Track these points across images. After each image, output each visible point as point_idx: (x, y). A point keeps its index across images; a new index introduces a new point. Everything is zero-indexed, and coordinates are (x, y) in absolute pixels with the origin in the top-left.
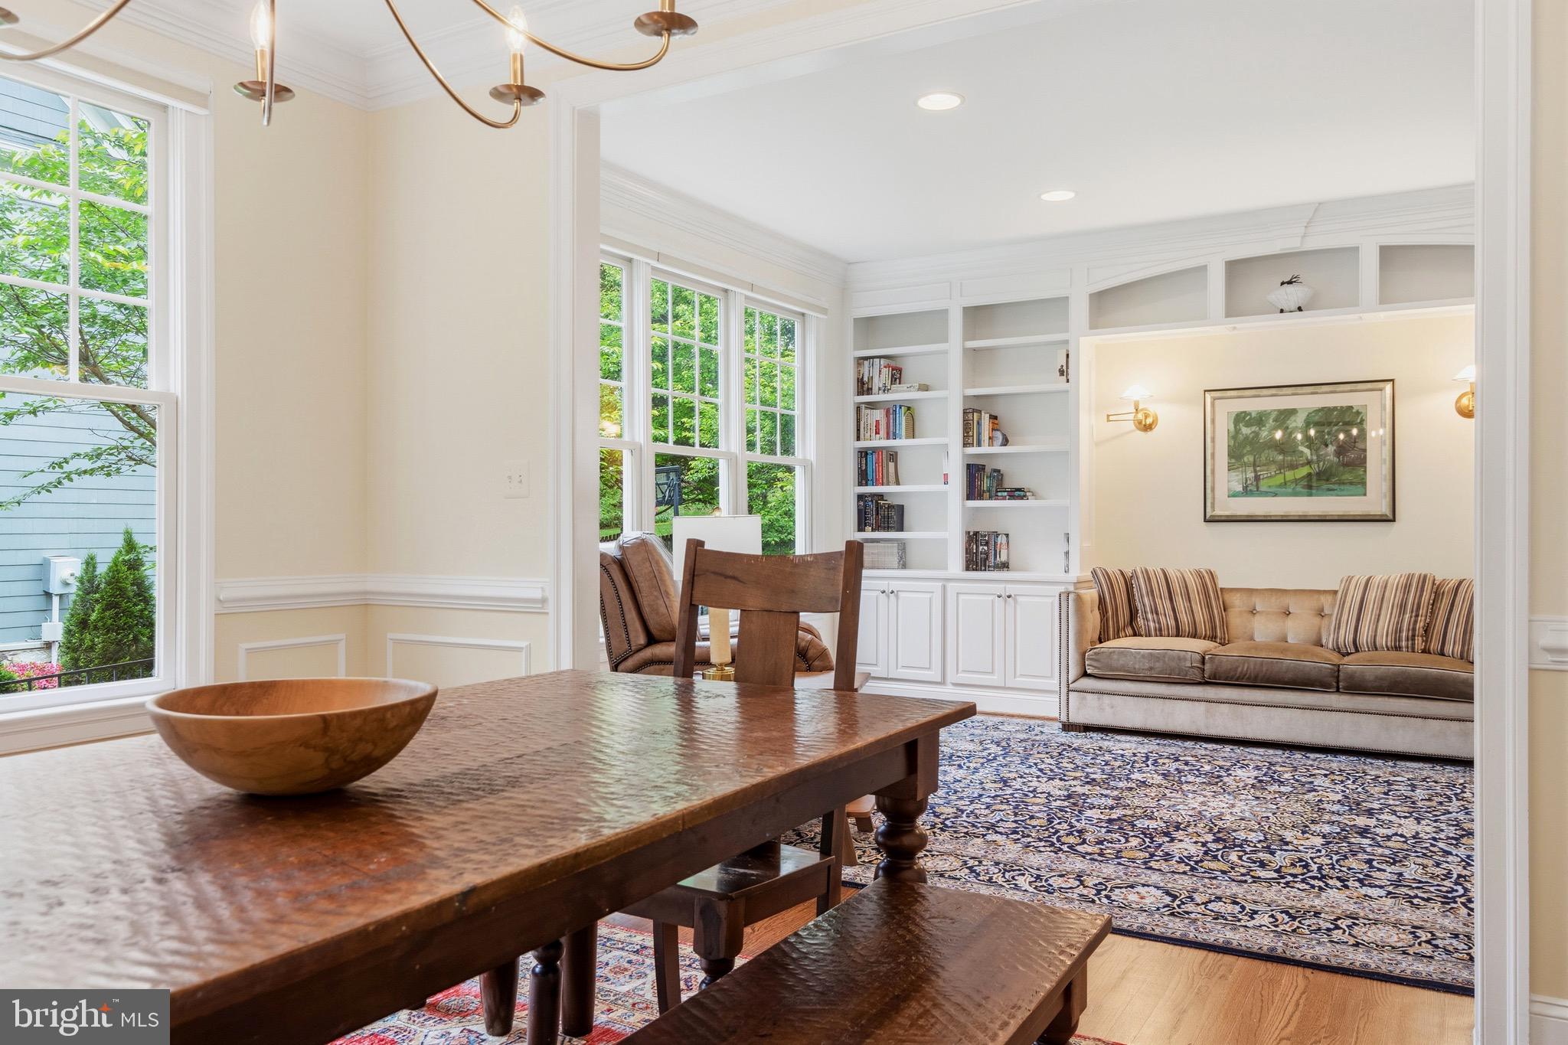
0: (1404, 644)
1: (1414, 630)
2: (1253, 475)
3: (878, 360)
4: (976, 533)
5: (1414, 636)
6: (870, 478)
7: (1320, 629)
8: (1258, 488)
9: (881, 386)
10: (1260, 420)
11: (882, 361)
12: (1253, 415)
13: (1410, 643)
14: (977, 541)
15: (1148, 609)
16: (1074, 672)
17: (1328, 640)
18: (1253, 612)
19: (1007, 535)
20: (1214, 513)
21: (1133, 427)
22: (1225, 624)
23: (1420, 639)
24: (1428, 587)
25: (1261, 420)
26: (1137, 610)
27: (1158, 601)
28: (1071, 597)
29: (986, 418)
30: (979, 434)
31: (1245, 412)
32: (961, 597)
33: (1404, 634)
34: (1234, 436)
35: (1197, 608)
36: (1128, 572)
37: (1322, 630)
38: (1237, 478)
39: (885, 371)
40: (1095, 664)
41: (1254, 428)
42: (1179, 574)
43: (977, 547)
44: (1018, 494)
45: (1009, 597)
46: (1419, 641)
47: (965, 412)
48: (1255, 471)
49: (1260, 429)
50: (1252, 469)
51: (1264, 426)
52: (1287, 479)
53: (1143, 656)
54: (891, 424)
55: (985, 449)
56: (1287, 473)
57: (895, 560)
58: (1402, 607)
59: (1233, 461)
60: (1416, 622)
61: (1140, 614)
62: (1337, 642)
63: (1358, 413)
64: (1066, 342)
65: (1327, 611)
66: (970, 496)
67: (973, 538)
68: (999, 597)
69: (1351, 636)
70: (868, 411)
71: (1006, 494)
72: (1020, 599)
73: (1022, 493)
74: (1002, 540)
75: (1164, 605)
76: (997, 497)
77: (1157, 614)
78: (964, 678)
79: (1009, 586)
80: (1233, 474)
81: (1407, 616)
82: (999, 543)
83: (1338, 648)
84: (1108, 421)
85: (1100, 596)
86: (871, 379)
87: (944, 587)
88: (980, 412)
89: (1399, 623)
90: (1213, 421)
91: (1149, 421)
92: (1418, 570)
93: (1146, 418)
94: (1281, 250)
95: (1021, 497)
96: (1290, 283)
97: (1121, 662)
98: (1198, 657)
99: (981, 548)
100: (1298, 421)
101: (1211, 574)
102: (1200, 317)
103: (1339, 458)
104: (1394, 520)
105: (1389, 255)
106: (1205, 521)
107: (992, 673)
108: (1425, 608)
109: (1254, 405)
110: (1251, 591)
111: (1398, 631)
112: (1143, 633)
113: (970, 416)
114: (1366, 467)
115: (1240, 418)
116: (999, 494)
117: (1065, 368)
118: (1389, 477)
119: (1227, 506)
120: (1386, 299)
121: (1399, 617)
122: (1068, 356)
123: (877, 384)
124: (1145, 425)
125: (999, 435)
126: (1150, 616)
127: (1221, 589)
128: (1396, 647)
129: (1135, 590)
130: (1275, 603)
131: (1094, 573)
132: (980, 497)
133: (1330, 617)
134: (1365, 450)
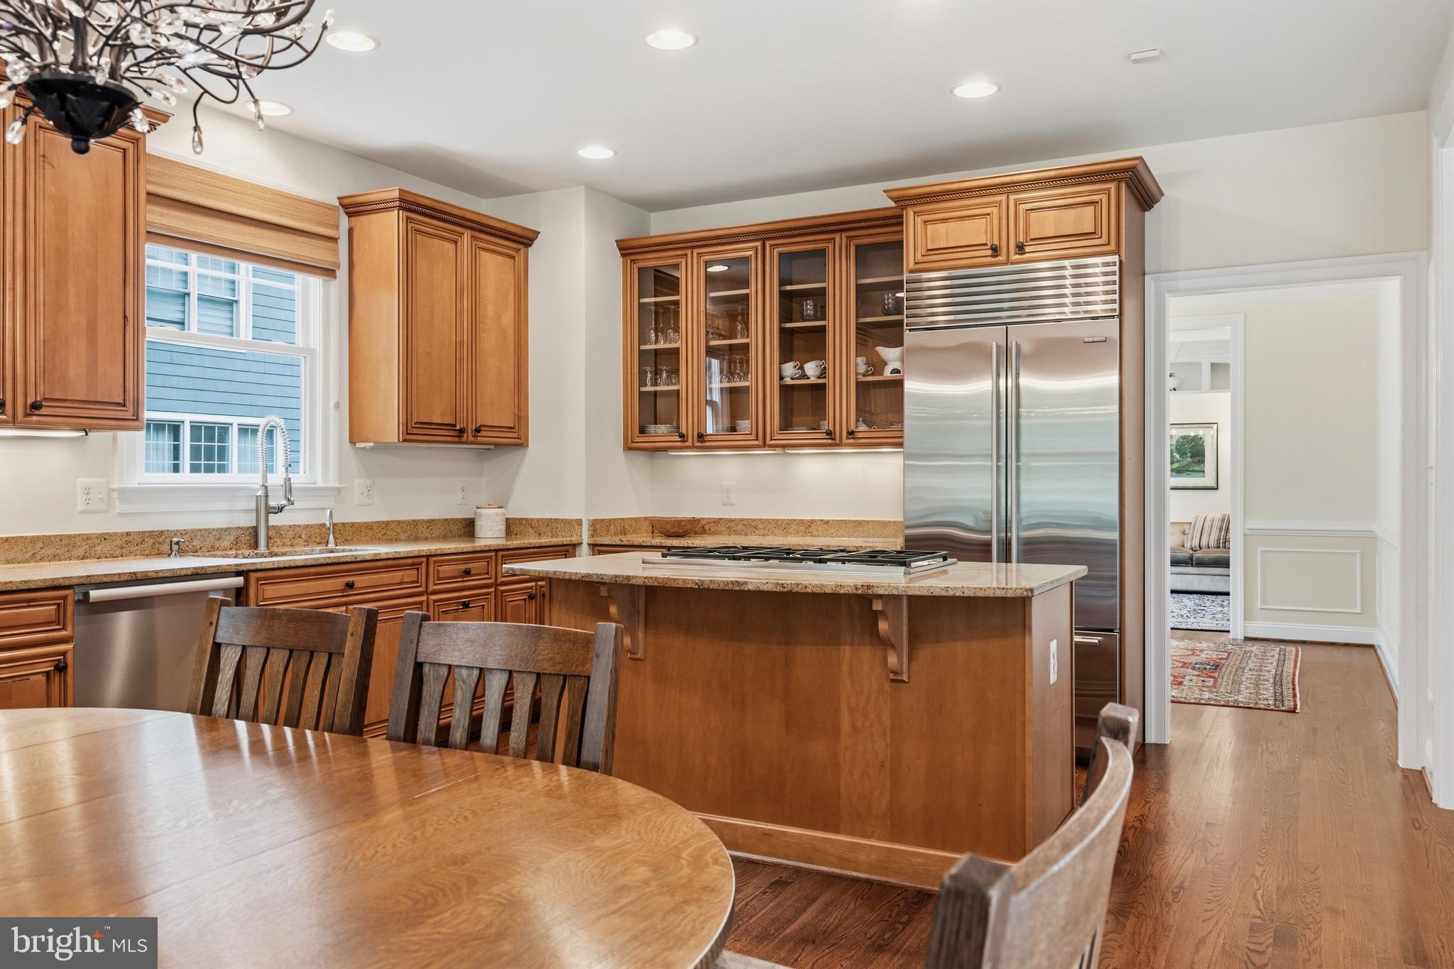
0: (1221, 545)
5: (1225, 542)
13: (1224, 545)
17: (1187, 544)
33: (1221, 541)
58: (1221, 529)
62: (1192, 545)
63: (1201, 438)
65: (1186, 531)
69: (1198, 542)
81: (1223, 533)
83: (1192, 548)
89: (1219, 536)
103: (1193, 459)
104: (1217, 489)
105: (1214, 367)
111: (1219, 540)
114: (1205, 463)
118: (1215, 468)
120: (1213, 387)
128: (1218, 547)
133: (1188, 534)
134: (1204, 456)
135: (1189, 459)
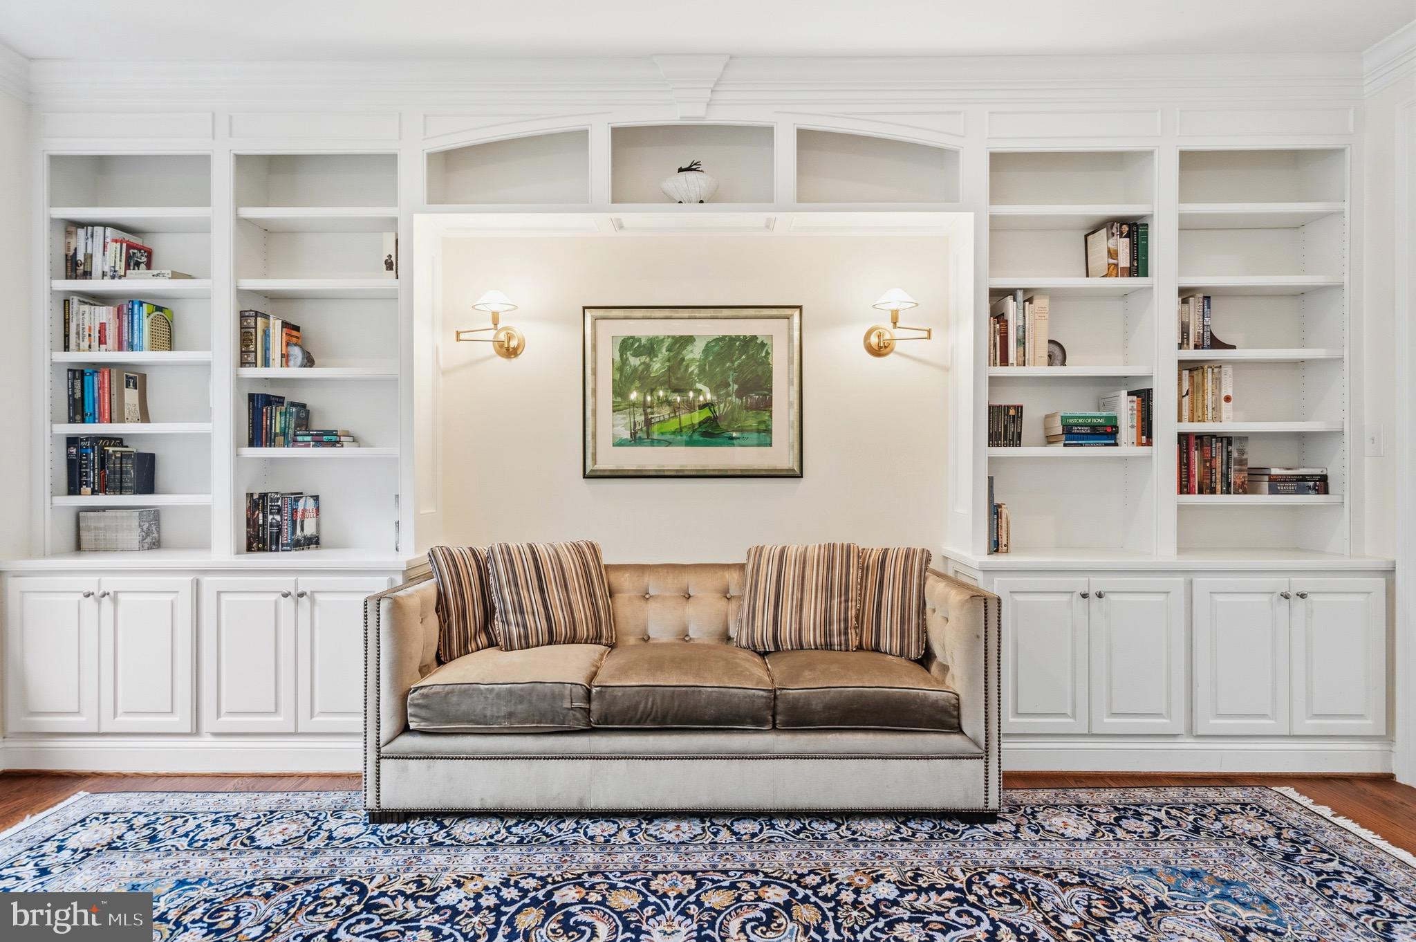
0: (836, 640)
1: (846, 620)
2: (643, 418)
3: (102, 228)
4: (263, 496)
5: (846, 628)
6: (88, 410)
7: (727, 616)
8: (648, 434)
9: (107, 269)
10: (650, 348)
11: (109, 230)
12: (643, 341)
13: (843, 638)
14: (264, 507)
15: (509, 607)
16: (387, 729)
17: (739, 634)
18: (645, 596)
19: (316, 498)
20: (596, 467)
21: (493, 352)
22: (612, 616)
23: (853, 631)
24: (854, 561)
25: (652, 347)
26: (494, 609)
27: (524, 593)
28: (384, 604)
29: (276, 327)
30: (266, 349)
31: (633, 337)
32: (225, 598)
33: (835, 627)
34: (620, 368)
35: (576, 598)
36: (483, 549)
37: (730, 618)
38: (623, 422)
39: (113, 248)
40: (423, 713)
41: (644, 359)
42: (552, 552)
43: (265, 517)
44: (328, 439)
45: (301, 595)
46: (852, 634)
47: (243, 316)
48: (646, 414)
49: (651, 359)
50: (641, 410)
51: (657, 356)
52: (683, 425)
53: (498, 696)
54: (125, 330)
55: (275, 371)
56: (683, 417)
57: (134, 537)
58: (829, 590)
59: (619, 399)
60: (846, 609)
61: (497, 615)
62: (753, 638)
63: (763, 345)
64: (395, 221)
65: (734, 591)
66: (254, 441)
67: (258, 503)
68: (285, 596)
69: (770, 629)
70: (86, 308)
71: (309, 438)
72: (319, 597)
73: (334, 438)
74: (306, 504)
75: (531, 599)
76: (295, 443)
77: (522, 612)
78: (228, 722)
79: (301, 579)
80: (619, 416)
81: (836, 601)
82: (300, 509)
83: (754, 646)
84: (458, 339)
85: (439, 591)
86: (89, 257)
87: (197, 584)
88: (266, 317)
89: (828, 610)
90: (594, 347)
91: (513, 344)
92: (840, 540)
93: (509, 340)
94: (682, 118)
95: (333, 444)
96: (689, 169)
97: (464, 707)
98: (581, 691)
99: (270, 517)
100: (694, 353)
101: (593, 548)
102: (580, 202)
103: (742, 399)
104: (802, 477)
105: (807, 139)
106: (584, 477)
107: (276, 712)
108: (854, 589)
109: (644, 329)
110: (641, 568)
111: (828, 622)
112: (502, 643)
113: (251, 321)
114: (771, 411)
115: (627, 345)
116: (300, 438)
117: (393, 259)
118: (797, 424)
119: (609, 458)
120: (805, 197)
121: (826, 602)
122: (397, 241)
123: (98, 265)
124: (508, 349)
125: (296, 352)
126: (511, 617)
127: (606, 566)
128: (826, 645)
129: (491, 577)
130: (672, 583)
131: (432, 555)
132: (271, 442)
133: (741, 597)
134: (771, 390)
135: (734, 398)
